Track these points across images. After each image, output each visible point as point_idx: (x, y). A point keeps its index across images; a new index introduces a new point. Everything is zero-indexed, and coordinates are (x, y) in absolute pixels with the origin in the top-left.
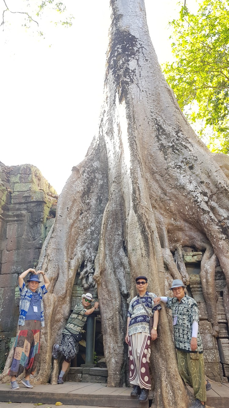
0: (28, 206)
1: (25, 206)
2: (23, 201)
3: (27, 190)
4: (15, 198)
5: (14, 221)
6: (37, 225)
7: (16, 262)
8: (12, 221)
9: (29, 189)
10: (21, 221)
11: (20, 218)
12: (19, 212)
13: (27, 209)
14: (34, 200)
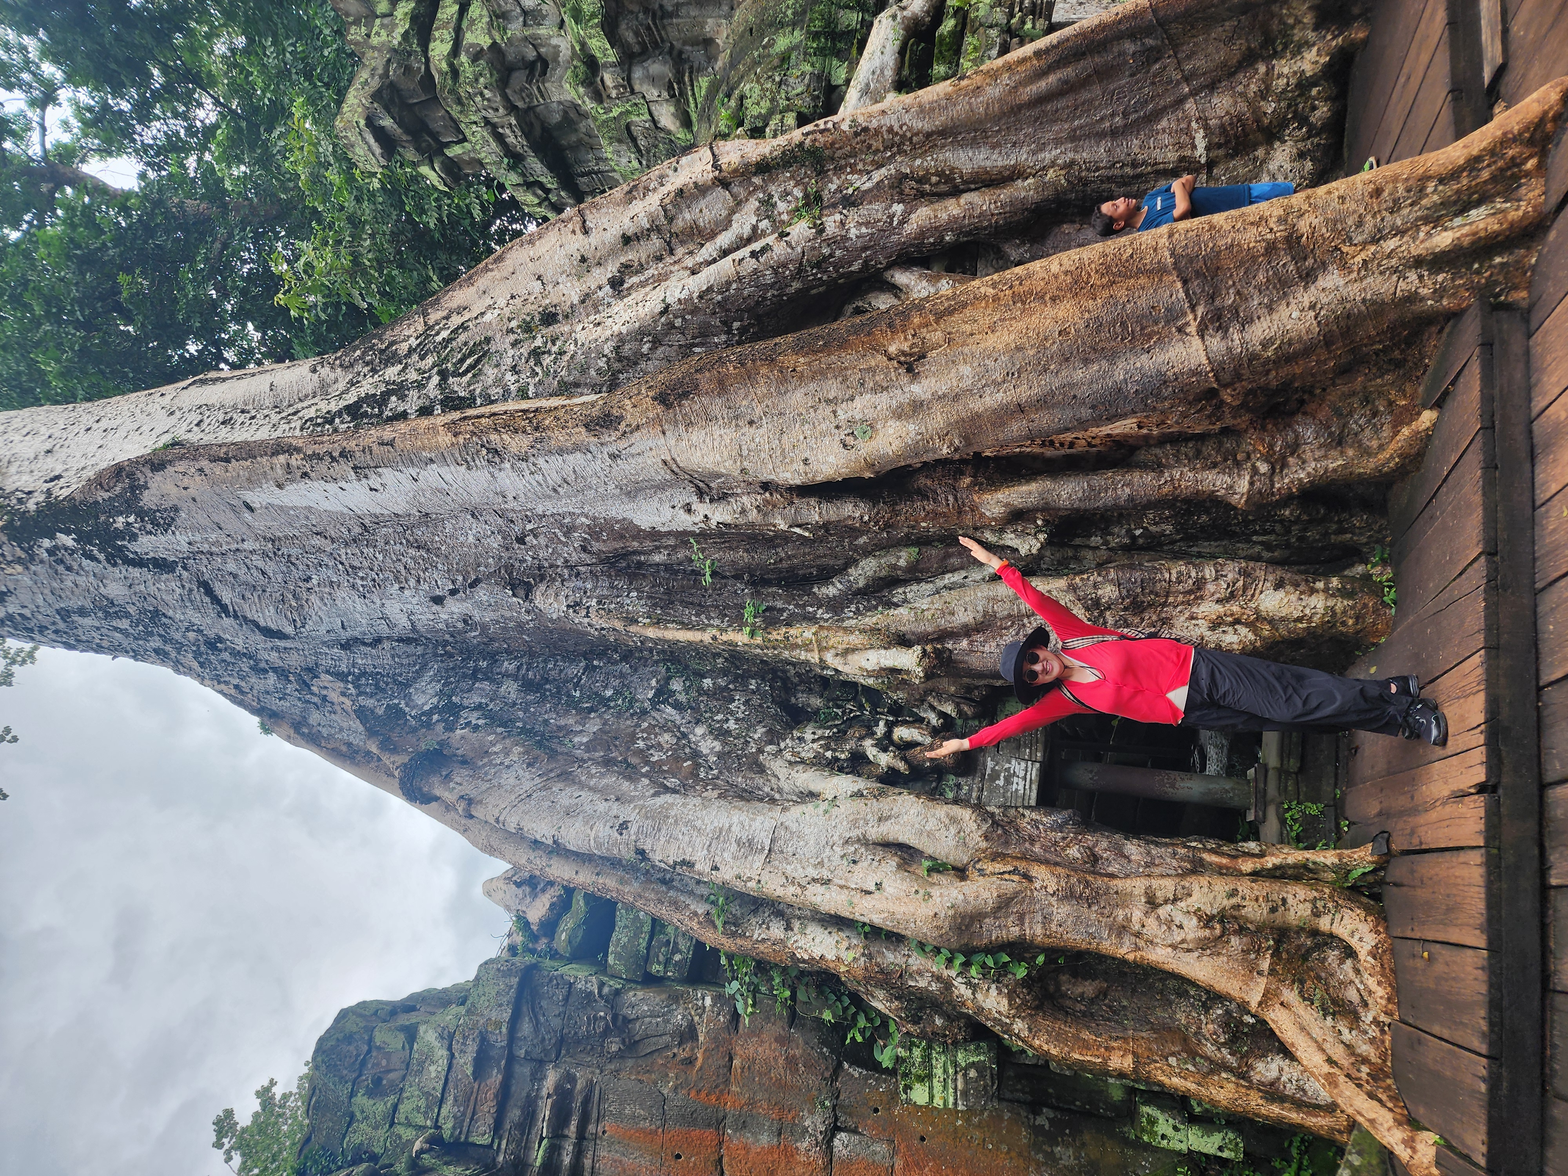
0: (528, 1058)
1: (523, 1071)
2: (495, 1078)
3: (445, 1053)
4: (466, 1124)
5: (581, 1136)
6: (625, 1018)
7: (780, 1134)
8: (579, 1154)
9: (446, 1042)
10: (587, 1101)
11: (577, 1104)
12: (545, 1111)
13: (539, 1066)
14: (507, 1015)
